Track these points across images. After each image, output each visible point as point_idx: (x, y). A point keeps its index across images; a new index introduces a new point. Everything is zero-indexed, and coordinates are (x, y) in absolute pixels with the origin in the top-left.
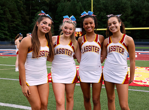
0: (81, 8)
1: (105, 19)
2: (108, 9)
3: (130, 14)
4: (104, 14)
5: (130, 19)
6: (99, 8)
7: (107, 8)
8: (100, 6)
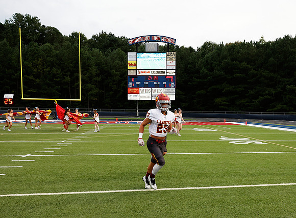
1: (59, 79)
2: (64, 64)
3: (94, 73)
4: (57, 71)
5: (96, 81)
6: (50, 61)
7: (63, 62)
8: (51, 59)
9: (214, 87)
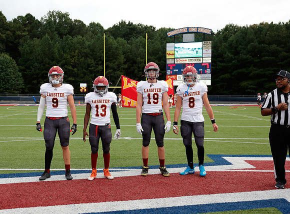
1: (93, 68)
4: (91, 61)
5: (124, 69)
7: (95, 53)
9: (240, 70)
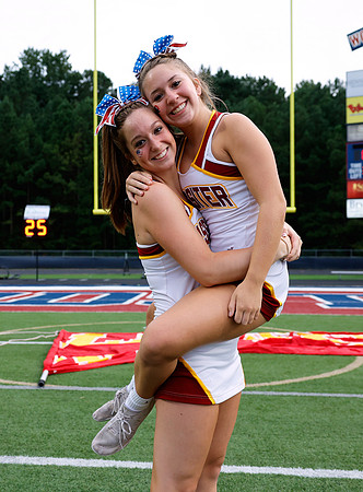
0: (31, 136)
